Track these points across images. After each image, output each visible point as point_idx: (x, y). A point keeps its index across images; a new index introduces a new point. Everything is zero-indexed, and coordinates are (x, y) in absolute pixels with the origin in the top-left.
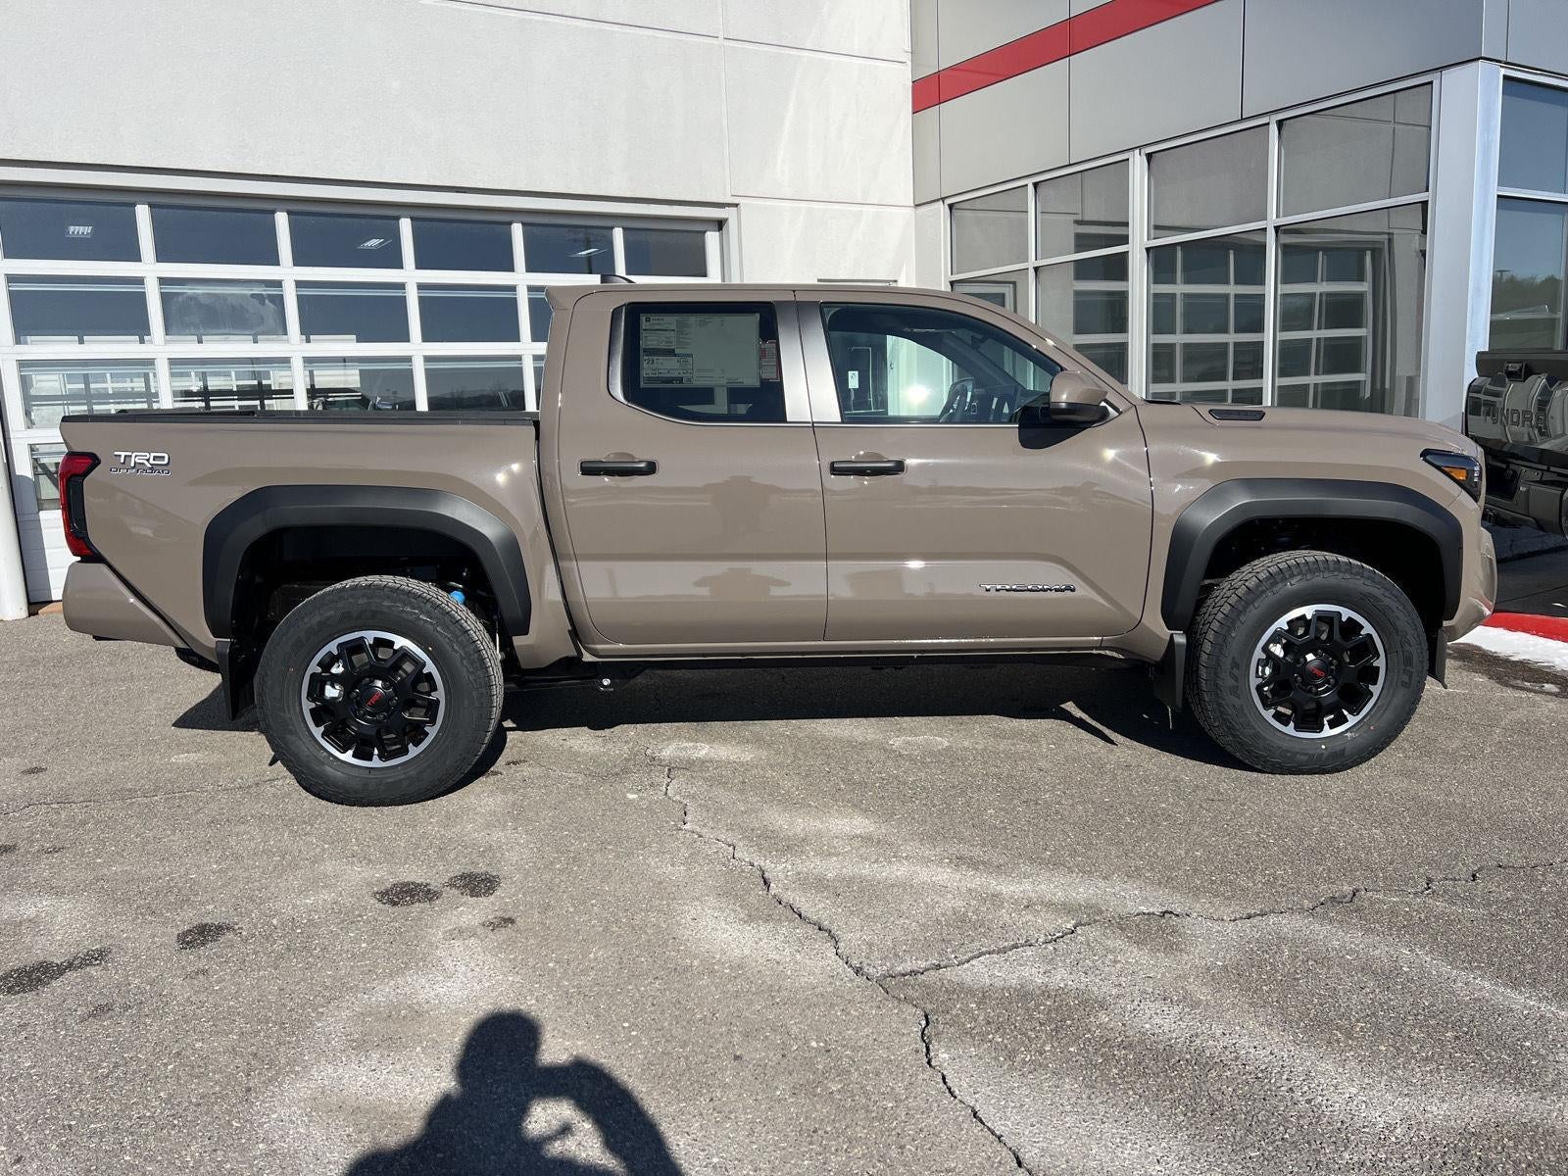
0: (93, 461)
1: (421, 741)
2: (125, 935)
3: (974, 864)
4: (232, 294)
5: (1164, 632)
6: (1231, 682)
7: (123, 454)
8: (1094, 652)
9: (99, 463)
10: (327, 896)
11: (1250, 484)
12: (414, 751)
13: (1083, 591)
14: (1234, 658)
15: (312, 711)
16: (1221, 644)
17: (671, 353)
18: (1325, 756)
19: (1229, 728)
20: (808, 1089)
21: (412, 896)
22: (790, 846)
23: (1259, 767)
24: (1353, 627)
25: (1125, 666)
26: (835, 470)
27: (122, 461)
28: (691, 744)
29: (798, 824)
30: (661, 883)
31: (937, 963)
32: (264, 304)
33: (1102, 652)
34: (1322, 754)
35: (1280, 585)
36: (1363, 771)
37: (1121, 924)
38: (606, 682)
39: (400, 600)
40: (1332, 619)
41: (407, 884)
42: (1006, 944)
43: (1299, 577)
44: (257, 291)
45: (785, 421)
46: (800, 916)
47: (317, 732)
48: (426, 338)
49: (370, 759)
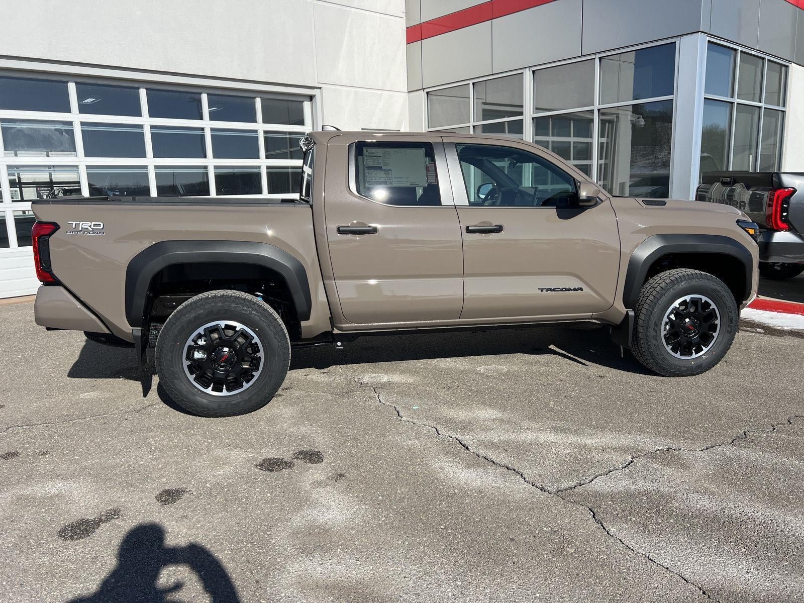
0: (55, 227)
1: (251, 380)
2: (123, 500)
3: (564, 431)
4: (44, 129)
5: (624, 310)
6: (654, 333)
7: (74, 223)
8: (587, 320)
9: (59, 228)
10: (228, 469)
11: (663, 237)
12: (246, 386)
13: (586, 289)
14: (655, 322)
15: (188, 366)
16: (649, 315)
17: (380, 168)
18: (694, 367)
19: (652, 356)
20: (558, 551)
21: (278, 466)
22: (466, 426)
23: (664, 374)
24: (707, 305)
25: (600, 327)
26: (468, 231)
27: (74, 227)
28: (377, 375)
29: (462, 415)
30: (410, 450)
31: (579, 482)
32: (62, 135)
33: (591, 321)
34: (692, 367)
35: (676, 286)
36: (709, 374)
37: (652, 455)
38: (339, 344)
39: (241, 304)
40: (697, 302)
41: (271, 459)
42: (605, 470)
43: (685, 282)
44: (58, 127)
45: (441, 205)
46: (493, 462)
47: (192, 378)
48: (155, 156)
49: (221, 391)
